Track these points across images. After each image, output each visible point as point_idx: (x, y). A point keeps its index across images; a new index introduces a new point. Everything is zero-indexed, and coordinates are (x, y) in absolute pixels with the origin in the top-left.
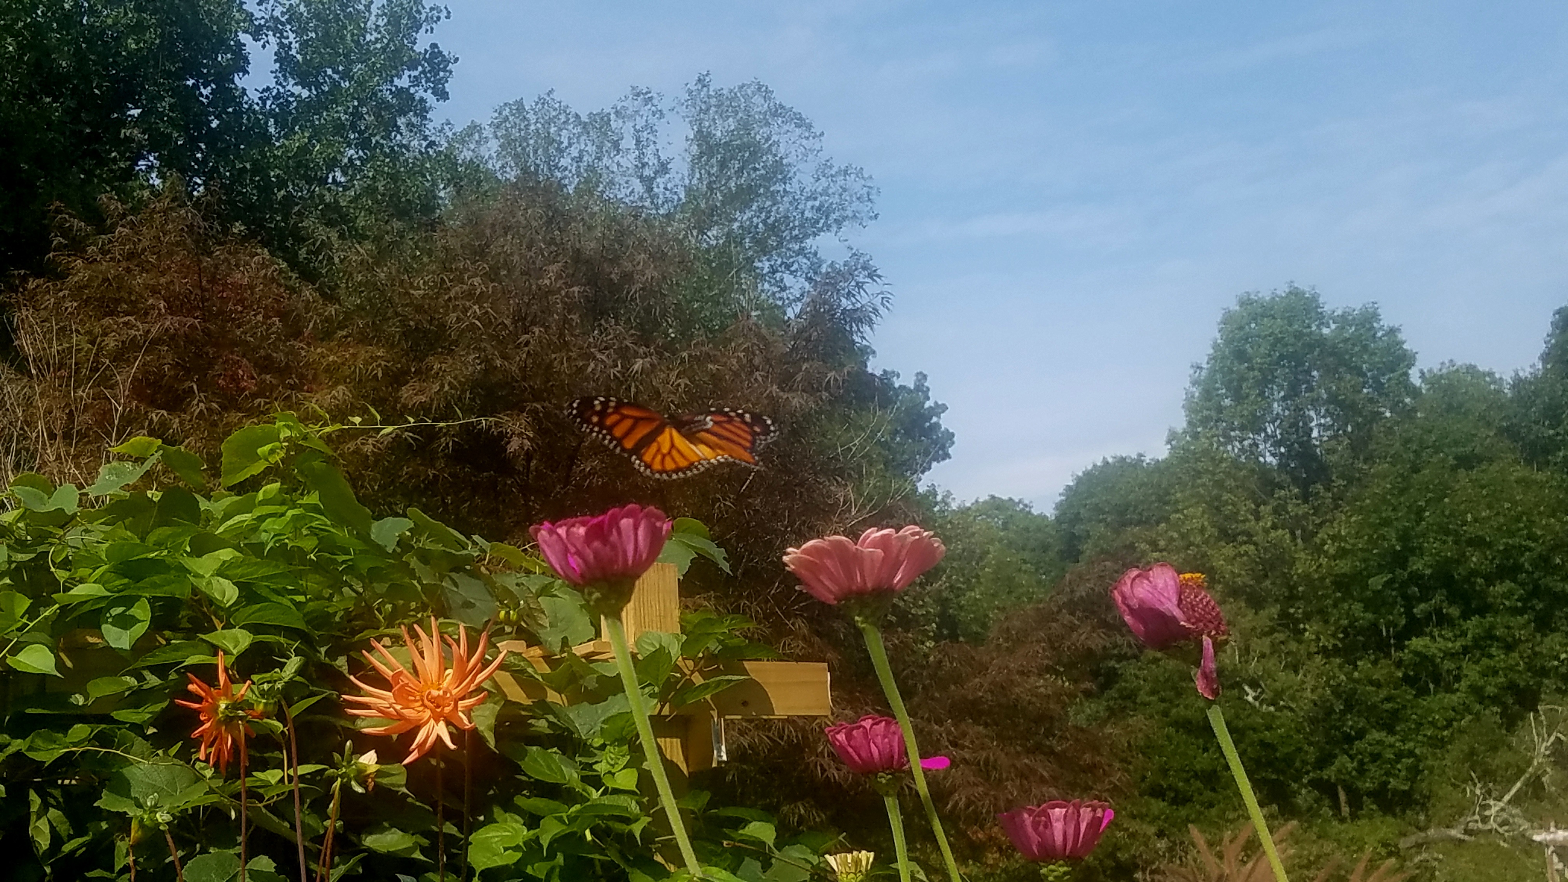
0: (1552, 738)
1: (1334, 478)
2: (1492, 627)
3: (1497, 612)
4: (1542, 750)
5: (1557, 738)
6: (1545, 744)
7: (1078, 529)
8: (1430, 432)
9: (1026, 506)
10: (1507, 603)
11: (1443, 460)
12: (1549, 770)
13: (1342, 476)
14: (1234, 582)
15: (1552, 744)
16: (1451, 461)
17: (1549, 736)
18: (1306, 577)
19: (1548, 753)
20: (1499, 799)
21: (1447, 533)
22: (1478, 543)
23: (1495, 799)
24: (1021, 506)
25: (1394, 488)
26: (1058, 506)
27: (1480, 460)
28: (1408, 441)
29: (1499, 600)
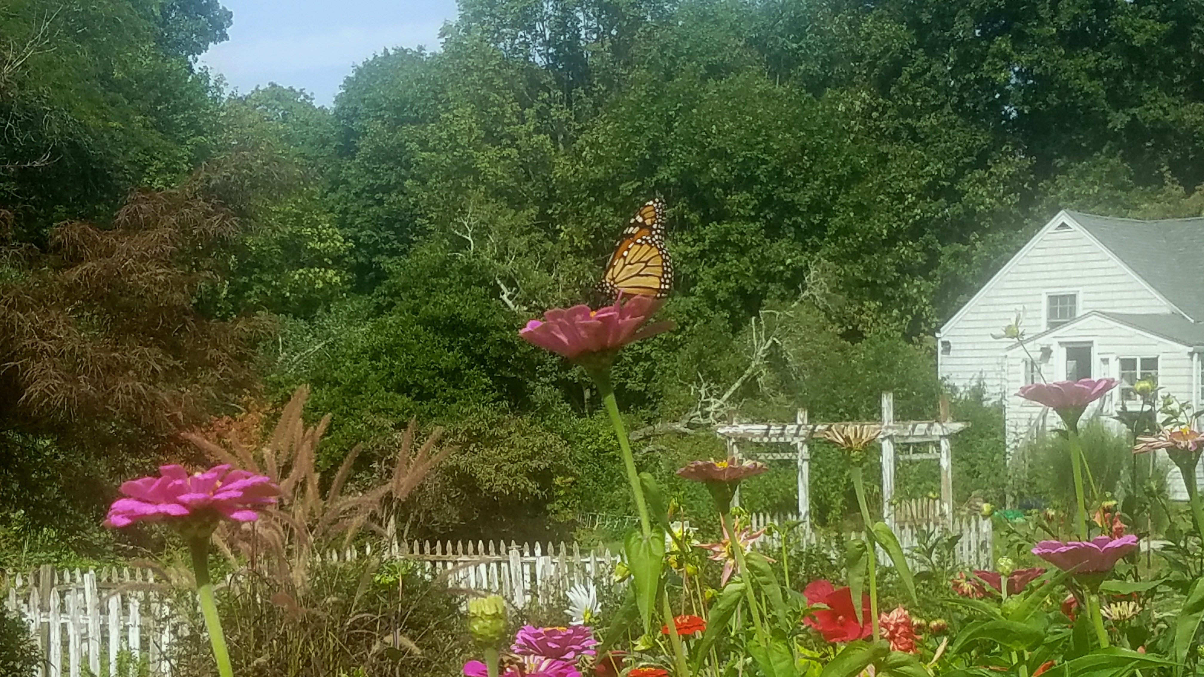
0: (770, 342)
1: (595, 83)
2: (728, 232)
3: (732, 219)
4: (760, 353)
5: (774, 342)
6: (762, 348)
7: (356, 125)
8: (685, 39)
9: (306, 97)
10: (741, 211)
11: (695, 70)
12: (764, 372)
13: (602, 81)
14: (497, 184)
15: (769, 348)
16: (703, 71)
17: (767, 341)
18: (563, 181)
19: (764, 356)
20: (719, 397)
21: (693, 143)
22: (720, 154)
23: (715, 397)
24: (302, 97)
25: (648, 95)
26: (337, 100)
27: (728, 69)
28: (665, 47)
29: (735, 208)
